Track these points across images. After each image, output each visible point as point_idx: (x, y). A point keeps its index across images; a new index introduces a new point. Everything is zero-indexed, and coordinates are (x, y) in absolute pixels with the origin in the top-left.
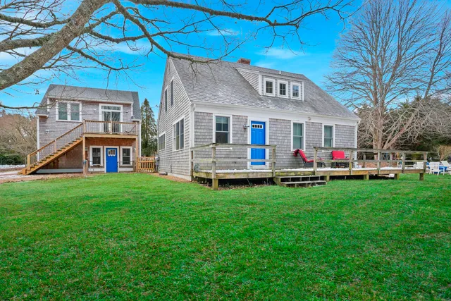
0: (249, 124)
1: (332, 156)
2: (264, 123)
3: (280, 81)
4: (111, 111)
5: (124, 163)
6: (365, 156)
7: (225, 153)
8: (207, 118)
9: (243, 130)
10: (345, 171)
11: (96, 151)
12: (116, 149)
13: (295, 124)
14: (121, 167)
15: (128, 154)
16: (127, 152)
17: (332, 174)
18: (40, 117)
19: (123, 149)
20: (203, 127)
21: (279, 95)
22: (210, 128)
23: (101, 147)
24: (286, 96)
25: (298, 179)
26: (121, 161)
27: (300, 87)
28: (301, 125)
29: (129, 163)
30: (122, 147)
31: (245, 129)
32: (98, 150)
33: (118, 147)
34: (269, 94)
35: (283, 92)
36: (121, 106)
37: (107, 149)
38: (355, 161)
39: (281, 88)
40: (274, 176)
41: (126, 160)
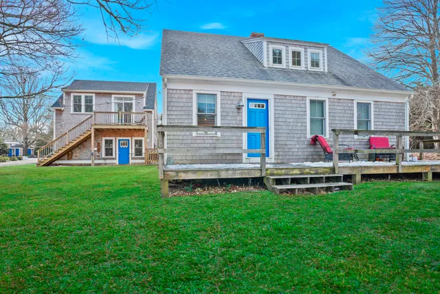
0: (244, 102)
1: (370, 143)
2: (267, 101)
3: (291, 49)
4: (123, 102)
5: (136, 155)
6: (422, 145)
7: (210, 141)
8: (186, 96)
9: (236, 110)
10: (389, 167)
11: (109, 143)
12: (129, 140)
13: (312, 102)
14: (132, 159)
15: (141, 145)
16: (139, 143)
17: (366, 172)
18: (56, 110)
19: (136, 141)
20: (179, 109)
21: (291, 66)
22: (189, 109)
23: (113, 138)
24: (302, 67)
25: (303, 181)
26: (134, 152)
27: (321, 55)
28: (322, 103)
29: (141, 155)
30: (134, 139)
31: (239, 109)
32: (111, 142)
33: (130, 138)
34: (277, 66)
35: (297, 62)
36: (134, 97)
37: (119, 140)
38: (407, 151)
39: (293, 56)
40: (263, 175)
41: (139, 152)
